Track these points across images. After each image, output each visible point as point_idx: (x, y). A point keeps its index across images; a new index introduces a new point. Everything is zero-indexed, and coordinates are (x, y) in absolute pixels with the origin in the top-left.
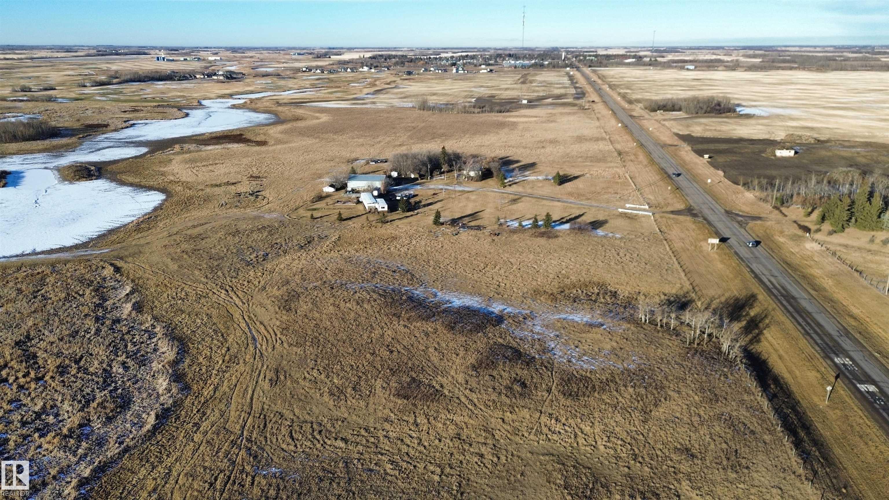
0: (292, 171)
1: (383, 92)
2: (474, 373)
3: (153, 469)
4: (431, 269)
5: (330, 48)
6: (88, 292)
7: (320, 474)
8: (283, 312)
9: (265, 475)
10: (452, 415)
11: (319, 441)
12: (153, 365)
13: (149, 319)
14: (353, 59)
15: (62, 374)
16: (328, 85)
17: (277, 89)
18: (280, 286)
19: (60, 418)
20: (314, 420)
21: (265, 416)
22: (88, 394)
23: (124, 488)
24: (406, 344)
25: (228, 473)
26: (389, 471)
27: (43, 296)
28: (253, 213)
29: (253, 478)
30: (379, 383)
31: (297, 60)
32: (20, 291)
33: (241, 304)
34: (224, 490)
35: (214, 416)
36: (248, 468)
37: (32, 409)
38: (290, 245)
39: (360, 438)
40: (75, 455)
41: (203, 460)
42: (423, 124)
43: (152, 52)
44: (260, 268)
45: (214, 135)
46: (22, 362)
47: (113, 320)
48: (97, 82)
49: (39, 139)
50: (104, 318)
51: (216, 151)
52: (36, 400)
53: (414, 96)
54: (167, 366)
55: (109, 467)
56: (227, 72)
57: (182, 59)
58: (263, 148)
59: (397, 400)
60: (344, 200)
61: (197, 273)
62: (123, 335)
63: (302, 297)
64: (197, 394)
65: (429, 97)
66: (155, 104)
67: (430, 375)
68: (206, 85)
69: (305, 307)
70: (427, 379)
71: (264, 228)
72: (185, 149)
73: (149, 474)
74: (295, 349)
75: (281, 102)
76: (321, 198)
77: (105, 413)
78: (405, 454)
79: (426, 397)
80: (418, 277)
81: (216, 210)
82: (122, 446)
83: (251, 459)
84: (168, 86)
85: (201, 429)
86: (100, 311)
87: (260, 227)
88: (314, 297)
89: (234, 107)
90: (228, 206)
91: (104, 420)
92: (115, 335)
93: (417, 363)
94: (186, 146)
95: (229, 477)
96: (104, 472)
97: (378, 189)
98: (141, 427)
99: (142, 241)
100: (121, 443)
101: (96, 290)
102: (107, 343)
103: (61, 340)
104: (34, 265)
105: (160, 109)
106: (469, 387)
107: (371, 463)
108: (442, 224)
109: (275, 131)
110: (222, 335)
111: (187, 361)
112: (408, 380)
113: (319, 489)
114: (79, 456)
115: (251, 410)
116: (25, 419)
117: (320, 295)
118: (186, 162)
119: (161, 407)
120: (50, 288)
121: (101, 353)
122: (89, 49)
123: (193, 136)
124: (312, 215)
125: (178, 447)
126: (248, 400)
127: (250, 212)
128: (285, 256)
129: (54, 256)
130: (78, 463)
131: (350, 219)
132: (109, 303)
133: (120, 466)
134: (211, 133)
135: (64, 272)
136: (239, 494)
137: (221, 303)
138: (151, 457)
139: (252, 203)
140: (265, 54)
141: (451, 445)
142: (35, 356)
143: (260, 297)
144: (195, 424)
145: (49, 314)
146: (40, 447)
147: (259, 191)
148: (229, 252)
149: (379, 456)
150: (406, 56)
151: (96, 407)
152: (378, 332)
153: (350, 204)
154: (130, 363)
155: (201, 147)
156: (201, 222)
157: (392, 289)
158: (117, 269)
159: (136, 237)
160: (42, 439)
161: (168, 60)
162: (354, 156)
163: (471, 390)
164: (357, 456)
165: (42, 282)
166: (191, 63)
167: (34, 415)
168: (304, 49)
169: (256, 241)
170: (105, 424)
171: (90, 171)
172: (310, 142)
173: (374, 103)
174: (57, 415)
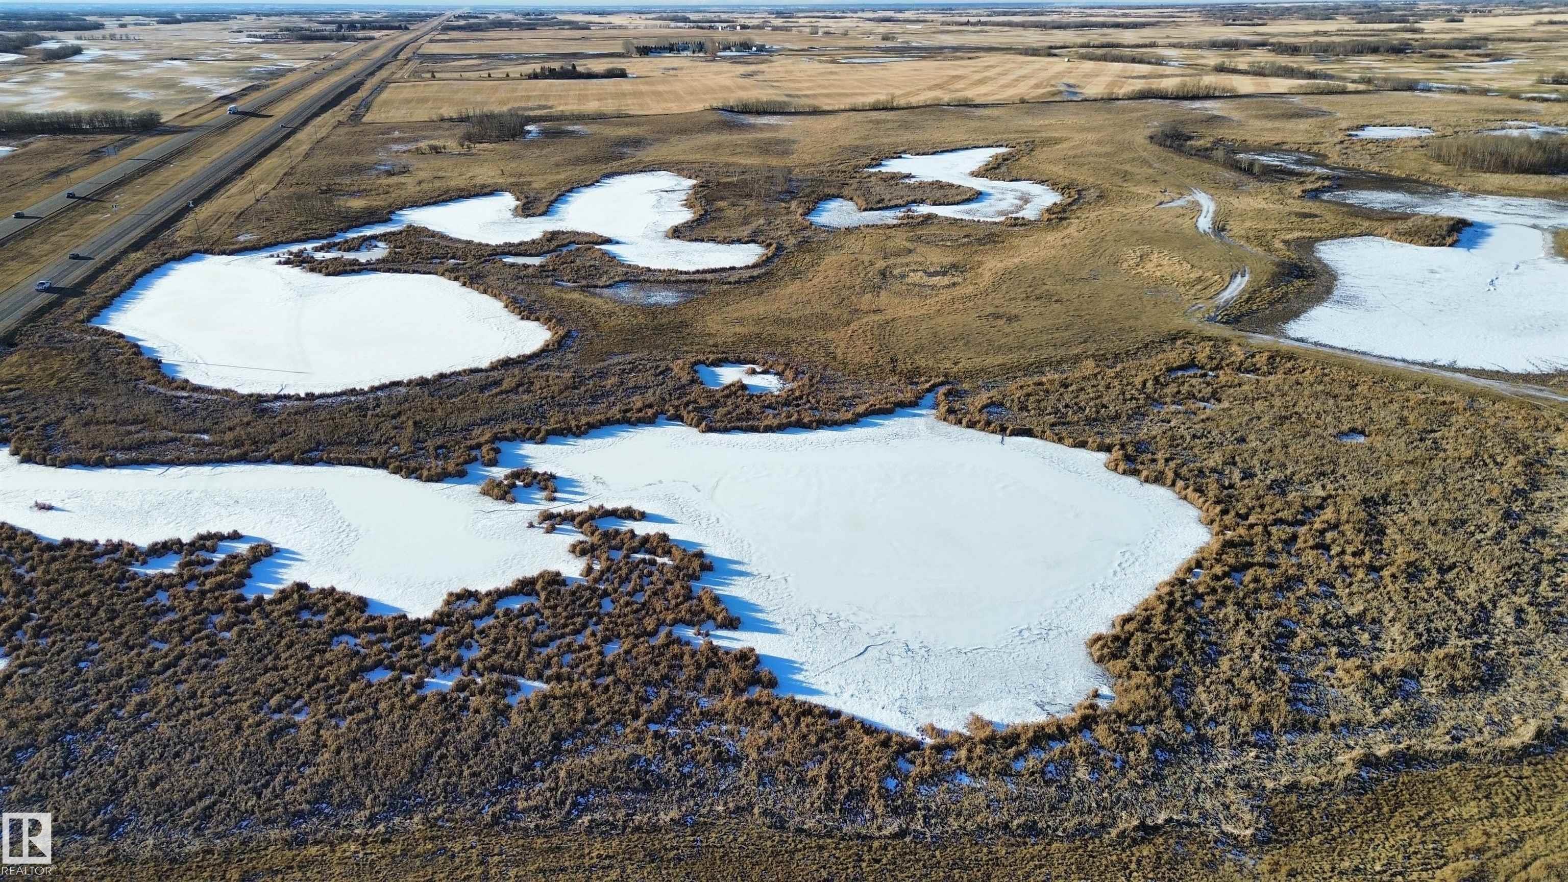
3: (1492, 815)
6: (1512, 461)
15: (1411, 577)
19: (1378, 645)
22: (1437, 630)
23: (1429, 814)
27: (1435, 442)
32: (1403, 421)
37: (1345, 608)
40: (1376, 712)
46: (1360, 531)
47: (1534, 528)
50: (1519, 517)
52: (1355, 598)
55: (1420, 764)
62: (1541, 561)
73: (1481, 819)
77: (1452, 677)
82: (1456, 746)
86: (1519, 503)
91: (1445, 685)
92: (1527, 555)
96: (1408, 766)
98: (1502, 734)
101: (1528, 465)
102: (1506, 562)
103: (1434, 524)
104: (1443, 387)
114: (1381, 718)
116: (1328, 617)
119: (1555, 721)
120: (1452, 434)
121: (1487, 574)
129: (1482, 382)
130: (1375, 727)
132: (1540, 496)
133: (1438, 774)
135: (1487, 414)
138: (1497, 794)
142: (1382, 532)
145: (1432, 475)
146: (1332, 669)
151: (1441, 657)
154: (1532, 614)
160: (1340, 661)
165: (1444, 420)
167: (1344, 619)
174: (1375, 637)
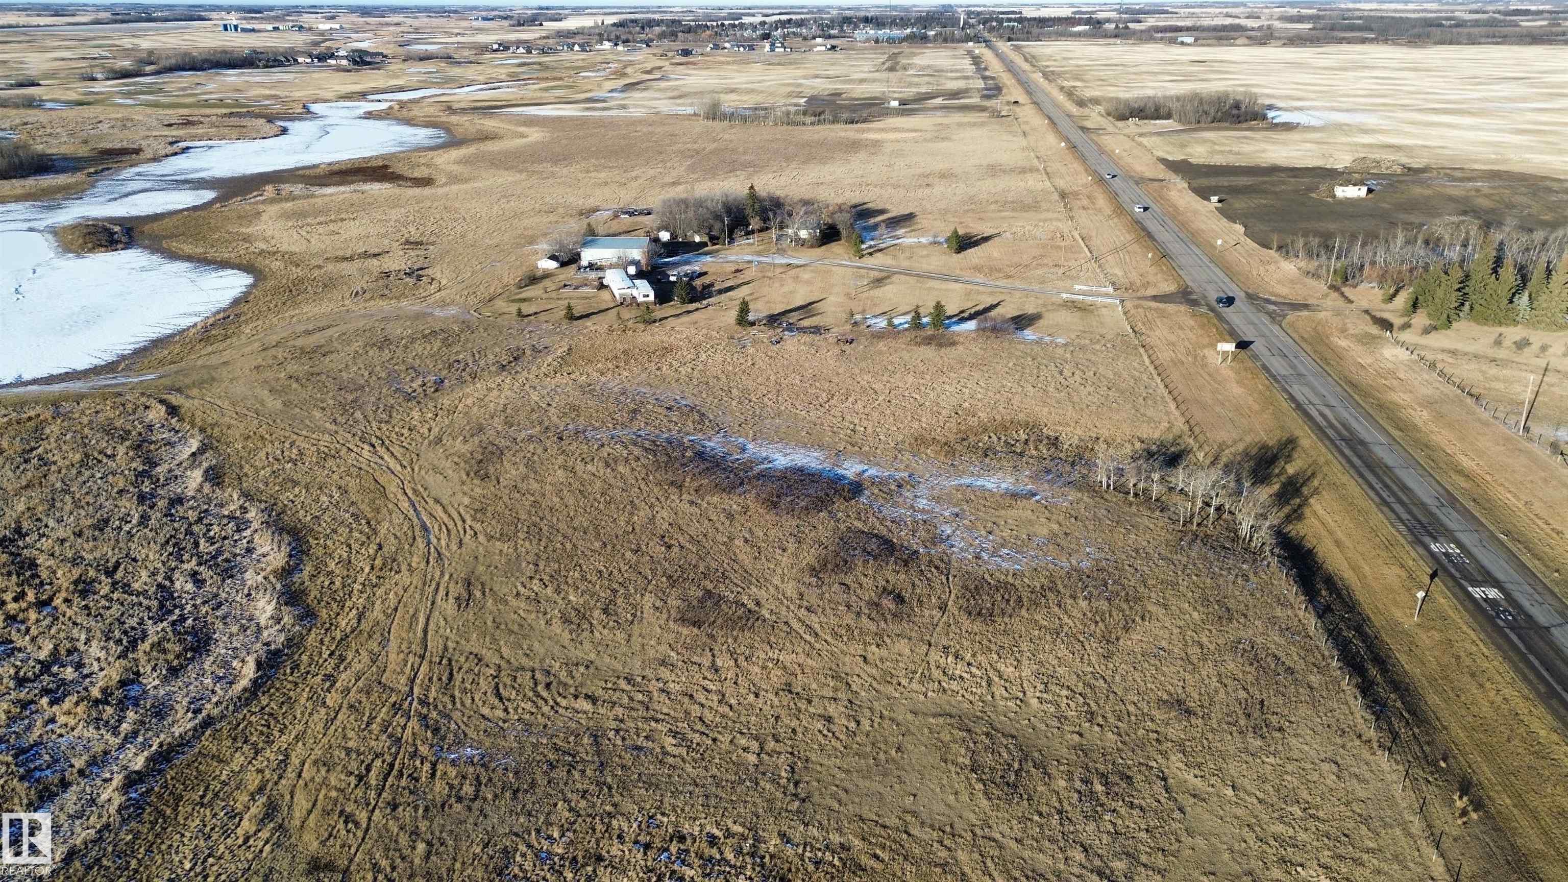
0: (481, 232)
1: (638, 87)
2: (814, 580)
3: (256, 753)
4: (734, 403)
5: (541, 8)
6: (121, 450)
7: (551, 756)
8: (475, 481)
9: (453, 760)
10: (777, 651)
11: (546, 701)
12: (249, 575)
13: (235, 496)
14: (583, 28)
15: (84, 594)
16: (541, 75)
17: (446, 83)
18: (468, 436)
19: (85, 672)
20: (537, 666)
21: (450, 660)
22: (133, 628)
23: (207, 788)
24: (693, 533)
25: (388, 759)
26: (669, 749)
27: (40, 459)
28: (414, 308)
29: (434, 765)
30: (649, 600)
31: (480, 30)
33: (399, 468)
34: (384, 786)
35: (359, 662)
36: (424, 750)
37: (34, 655)
38: (482, 363)
39: (618, 693)
40: (116, 734)
41: (344, 737)
42: (715, 145)
43: (214, 15)
44: (431, 405)
45: (336, 168)
46: (9, 574)
47: (170, 499)
48: (115, 72)
49: (15, 177)
50: (153, 496)
51: (341, 197)
52: (40, 640)
53: (696, 93)
54: (271, 577)
55: (178, 753)
56: (354, 51)
57: (270, 27)
58: (427, 191)
59: (680, 629)
60: (575, 283)
61: (317, 414)
62: (190, 525)
63: (508, 455)
64: (328, 625)
65: (723, 97)
66: (224, 111)
67: (737, 586)
68: (316, 75)
69: (514, 472)
70: (732, 592)
71: (434, 333)
72: (283, 193)
73: (250, 762)
74: (498, 543)
75: (456, 106)
76: (534, 279)
77: (166, 661)
78: (697, 720)
79: (731, 623)
80: (711, 417)
81: (347, 302)
82: (200, 717)
83: (429, 734)
84: (247, 78)
85: (338, 685)
86: (147, 483)
87: (427, 332)
88: (529, 455)
89: (369, 116)
90: (367, 296)
91: (164, 672)
92: (176, 525)
93: (714, 565)
94: (286, 188)
95: (392, 766)
96: (169, 761)
97: (636, 263)
98: (231, 683)
99: (215, 360)
100: (197, 712)
101: (137, 447)
102: (161, 539)
103: (79, 534)
104: (20, 404)
105: (234, 121)
106: (805, 603)
107: (638, 736)
108: (753, 324)
109: (447, 160)
110: (368, 523)
111: (308, 569)
112: (700, 594)
113: (549, 782)
114: (123, 735)
115: (426, 649)
116: (22, 674)
117: (540, 451)
118: (287, 216)
119: (265, 648)
120: (54, 445)
121: (151, 557)
122: (98, 11)
123: (297, 169)
124: (519, 311)
125: (299, 716)
126: (420, 634)
127: (408, 306)
128: (474, 384)
129: (57, 387)
130: (121, 747)
131: (588, 316)
132: (161, 470)
133: (197, 750)
134: (330, 164)
135: (77, 415)
136: (411, 793)
137: (363, 466)
138: (252, 734)
139: (411, 289)
140: (423, 21)
141: (776, 702)
142: (33, 564)
143: (434, 456)
144: (328, 677)
145: (54, 491)
146: (52, 720)
147: (422, 269)
148: (374, 378)
149: (653, 724)
150: (679, 22)
151: (148, 649)
152: (644, 513)
153: (586, 290)
154: (205, 572)
155: (313, 189)
156: (321, 325)
157: (667, 438)
158: (173, 410)
159: (204, 352)
160: (55, 708)
161: (243, 30)
162: (591, 203)
163: (808, 609)
164: (614, 724)
165: (38, 433)
166: (286, 35)
167: (38, 667)
168: (493, 9)
169: (420, 358)
170: (165, 680)
171: (112, 234)
172: (510, 179)
173: (624, 107)
174: (79, 666)
